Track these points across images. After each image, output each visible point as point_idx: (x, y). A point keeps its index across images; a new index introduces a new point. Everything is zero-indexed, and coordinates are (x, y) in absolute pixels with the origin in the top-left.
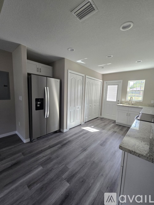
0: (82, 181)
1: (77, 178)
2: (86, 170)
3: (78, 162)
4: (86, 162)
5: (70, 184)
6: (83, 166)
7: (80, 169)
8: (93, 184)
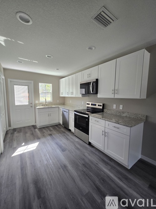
0: (103, 181)
1: (100, 185)
2: (91, 174)
3: (81, 179)
4: (82, 171)
5: (107, 194)
6: (87, 176)
7: (90, 179)
8: (105, 173)
